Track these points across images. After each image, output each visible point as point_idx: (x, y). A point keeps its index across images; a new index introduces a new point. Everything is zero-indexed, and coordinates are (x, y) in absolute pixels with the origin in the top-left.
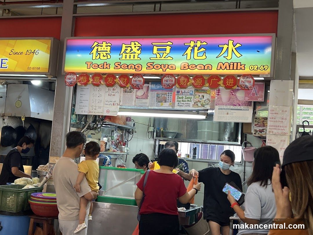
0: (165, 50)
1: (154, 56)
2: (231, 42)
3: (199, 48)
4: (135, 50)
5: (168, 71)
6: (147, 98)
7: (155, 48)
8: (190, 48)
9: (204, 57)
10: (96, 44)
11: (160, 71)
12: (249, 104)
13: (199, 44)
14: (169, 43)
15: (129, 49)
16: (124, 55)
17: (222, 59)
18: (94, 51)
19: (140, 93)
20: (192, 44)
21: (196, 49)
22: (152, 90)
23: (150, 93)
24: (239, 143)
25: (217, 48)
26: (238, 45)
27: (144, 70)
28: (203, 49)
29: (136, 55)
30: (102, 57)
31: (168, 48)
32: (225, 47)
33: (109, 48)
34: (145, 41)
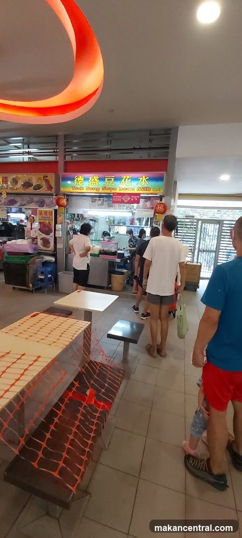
0: (111, 180)
1: (106, 183)
2: (144, 176)
3: (128, 179)
4: (96, 180)
5: (113, 191)
6: (103, 205)
7: (106, 179)
8: (124, 179)
9: (131, 184)
10: (76, 176)
11: (109, 191)
12: (152, 208)
13: (128, 177)
14: (113, 176)
15: (93, 179)
16: (91, 182)
17: (139, 185)
18: (76, 180)
19: (100, 202)
20: (125, 177)
21: (127, 179)
22: (106, 201)
23: (104, 202)
24: (149, 226)
25: (137, 179)
26: (148, 178)
27: (101, 191)
28: (130, 180)
29: (97, 183)
30: (79, 184)
31: (113, 179)
32: (141, 179)
33: (83, 179)
34: (101, 175)
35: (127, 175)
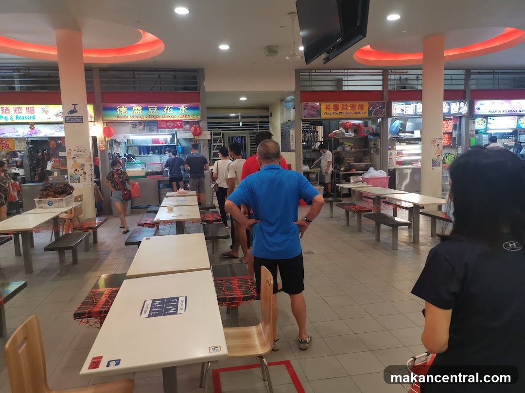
0: (154, 109)
1: (149, 112)
2: (183, 106)
3: (170, 109)
4: (139, 109)
5: (157, 119)
7: (149, 109)
8: (166, 109)
9: (172, 112)
10: (119, 106)
11: (153, 119)
13: (169, 107)
14: (156, 106)
15: (136, 109)
16: (134, 111)
17: (180, 113)
18: (118, 110)
20: (166, 107)
21: (168, 109)
22: (147, 126)
23: (145, 127)
25: (177, 109)
26: (186, 107)
27: (145, 119)
29: (141, 112)
30: (123, 113)
31: (156, 109)
32: (181, 108)
33: (126, 109)
34: (144, 105)
35: (168, 105)
